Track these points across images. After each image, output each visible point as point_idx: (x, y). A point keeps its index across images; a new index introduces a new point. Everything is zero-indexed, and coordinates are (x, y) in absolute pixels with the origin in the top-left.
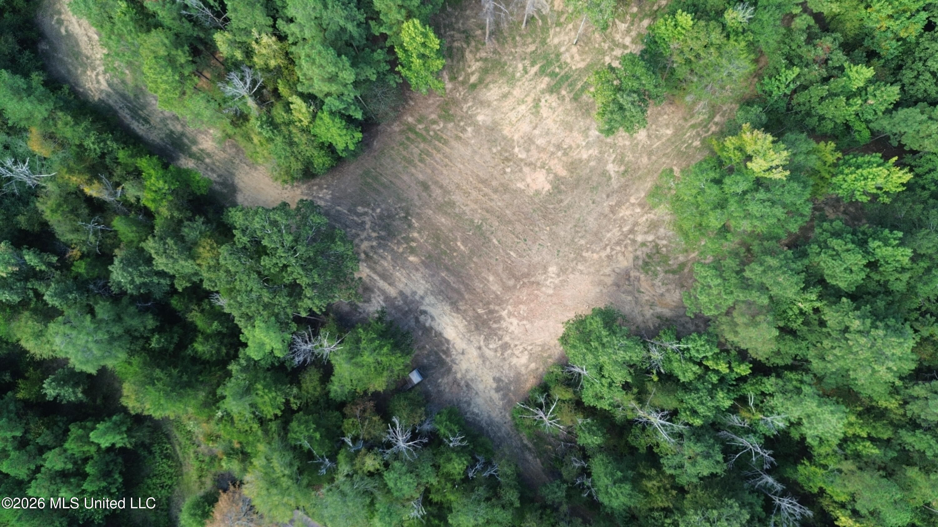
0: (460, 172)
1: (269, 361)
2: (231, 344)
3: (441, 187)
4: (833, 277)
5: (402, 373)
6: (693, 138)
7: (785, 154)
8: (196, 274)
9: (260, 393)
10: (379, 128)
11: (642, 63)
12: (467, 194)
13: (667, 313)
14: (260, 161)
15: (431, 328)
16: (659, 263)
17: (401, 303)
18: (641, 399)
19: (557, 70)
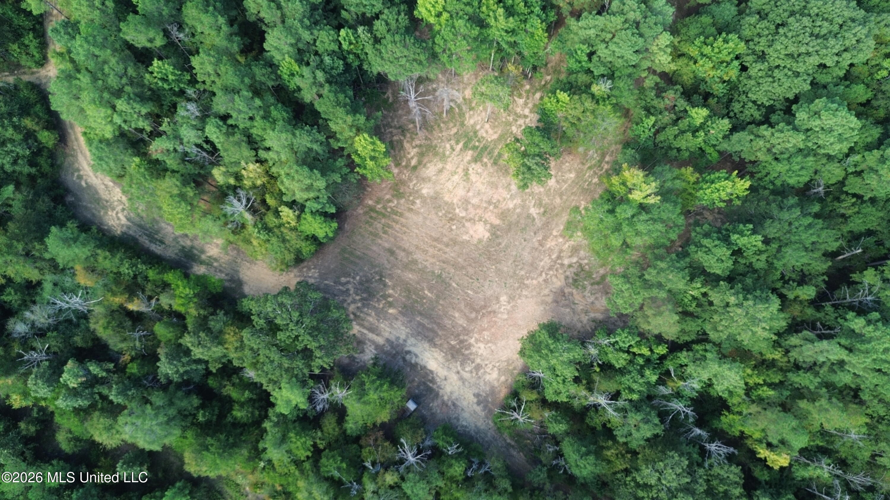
0: (417, 236)
1: (295, 414)
2: (261, 407)
3: (404, 250)
4: (710, 267)
5: (400, 404)
6: (591, 176)
7: (654, 184)
8: (225, 356)
9: (294, 440)
10: (347, 213)
11: (538, 133)
12: (425, 252)
13: (599, 316)
14: (260, 257)
15: (417, 364)
16: (585, 278)
17: (389, 348)
18: (590, 389)
19: (477, 144)
